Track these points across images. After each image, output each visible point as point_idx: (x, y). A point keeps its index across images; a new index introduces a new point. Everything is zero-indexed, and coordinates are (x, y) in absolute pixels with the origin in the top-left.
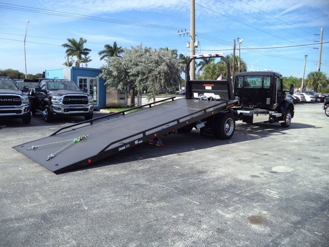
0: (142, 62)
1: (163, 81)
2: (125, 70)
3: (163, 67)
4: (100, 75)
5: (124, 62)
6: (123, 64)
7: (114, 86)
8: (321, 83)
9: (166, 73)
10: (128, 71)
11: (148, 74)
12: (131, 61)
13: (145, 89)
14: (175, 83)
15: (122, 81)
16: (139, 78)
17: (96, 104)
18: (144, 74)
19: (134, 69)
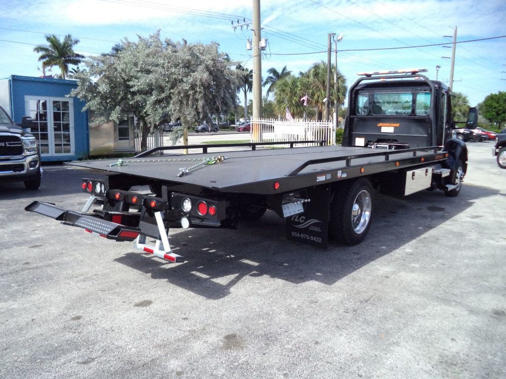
0: (157, 65)
1: (201, 103)
2: (125, 81)
3: (201, 75)
4: (73, 92)
5: (121, 66)
6: (119, 70)
7: (102, 115)
8: (460, 111)
9: (206, 87)
10: (131, 83)
11: (170, 89)
12: (136, 65)
13: (165, 119)
14: (225, 108)
15: (119, 104)
16: (153, 98)
17: (69, 151)
18: (161, 89)
19: (142, 81)
